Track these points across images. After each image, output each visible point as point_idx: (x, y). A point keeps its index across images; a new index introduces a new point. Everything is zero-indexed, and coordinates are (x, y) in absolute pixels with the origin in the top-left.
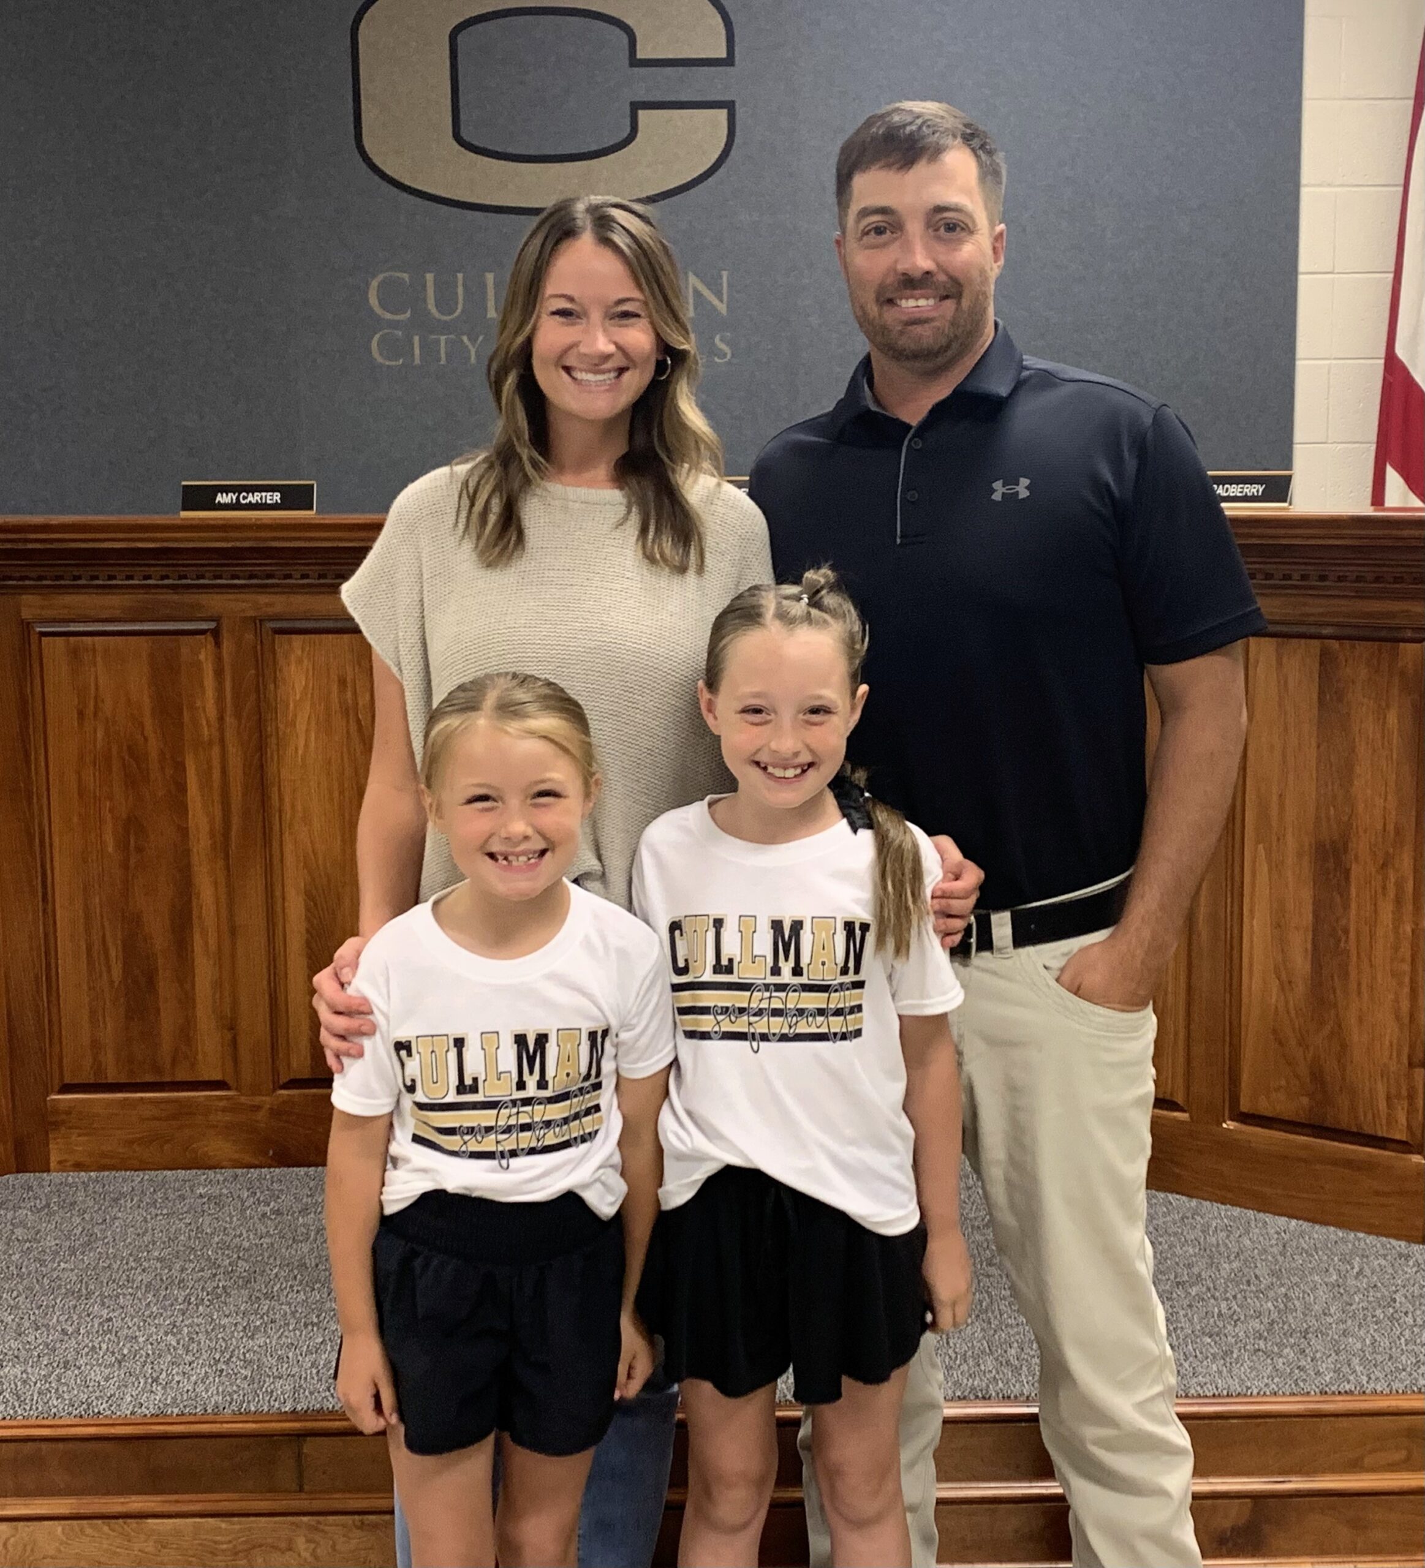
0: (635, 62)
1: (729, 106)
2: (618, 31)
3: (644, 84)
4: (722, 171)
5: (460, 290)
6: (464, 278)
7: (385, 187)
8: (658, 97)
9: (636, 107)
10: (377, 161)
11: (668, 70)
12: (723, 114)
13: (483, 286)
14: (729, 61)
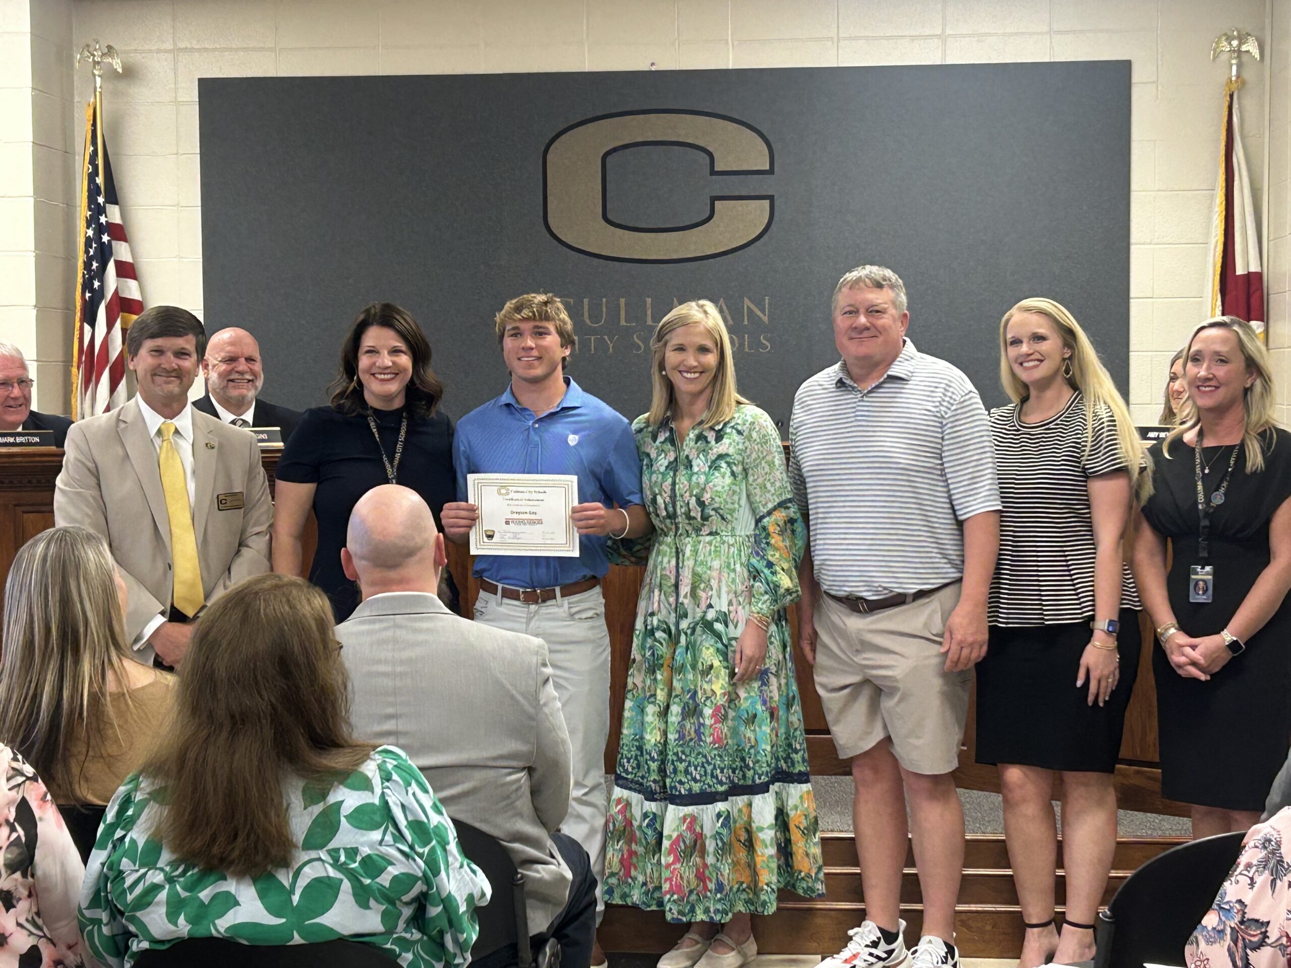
0: (713, 172)
1: (771, 198)
2: (703, 155)
3: (719, 186)
4: (766, 237)
5: (604, 309)
6: (607, 302)
7: (561, 248)
8: (727, 193)
9: (714, 199)
10: (555, 231)
11: (733, 178)
12: (766, 203)
13: (618, 306)
14: (771, 171)
